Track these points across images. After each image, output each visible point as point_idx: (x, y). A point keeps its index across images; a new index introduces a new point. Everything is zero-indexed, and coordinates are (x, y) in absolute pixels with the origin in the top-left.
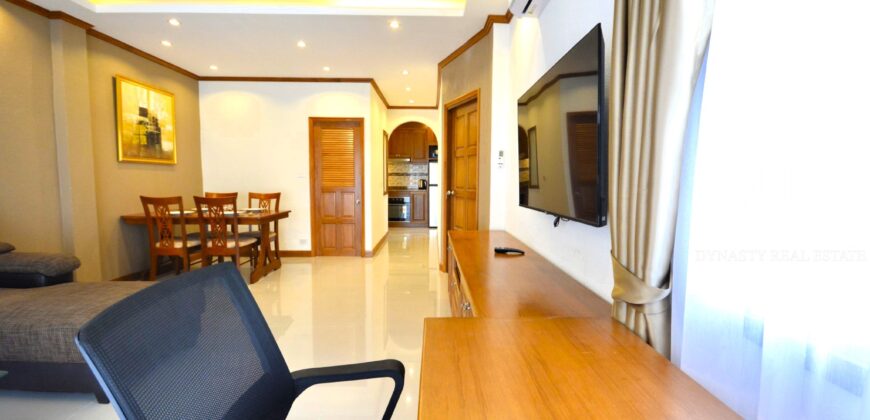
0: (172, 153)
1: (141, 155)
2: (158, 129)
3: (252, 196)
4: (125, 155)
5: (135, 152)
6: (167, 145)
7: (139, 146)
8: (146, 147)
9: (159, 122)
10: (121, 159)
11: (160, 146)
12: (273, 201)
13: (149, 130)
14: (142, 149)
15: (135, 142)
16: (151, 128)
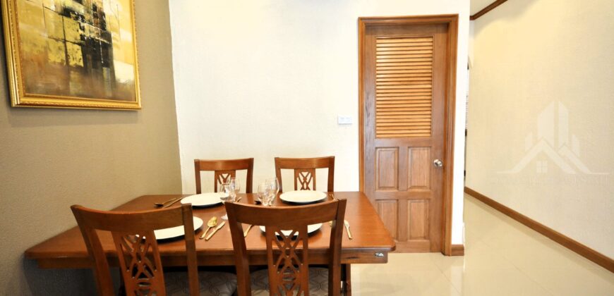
0: (134, 86)
1: (73, 88)
2: (107, 36)
3: (281, 164)
4: (28, 90)
5: (56, 82)
6: (124, 70)
7: (66, 67)
8: (83, 71)
9: (107, 19)
10: (16, 101)
11: (112, 72)
12: (322, 173)
13: (87, 34)
14: (74, 75)
15: (56, 57)
16: (91, 31)
